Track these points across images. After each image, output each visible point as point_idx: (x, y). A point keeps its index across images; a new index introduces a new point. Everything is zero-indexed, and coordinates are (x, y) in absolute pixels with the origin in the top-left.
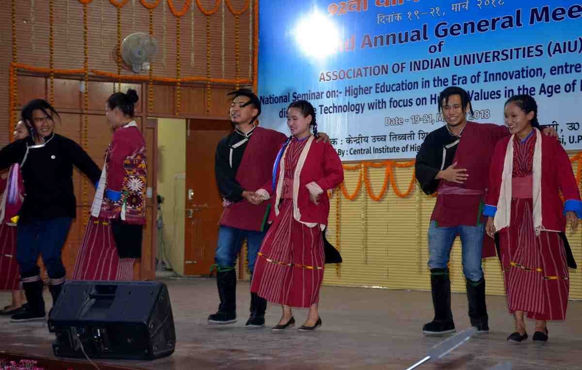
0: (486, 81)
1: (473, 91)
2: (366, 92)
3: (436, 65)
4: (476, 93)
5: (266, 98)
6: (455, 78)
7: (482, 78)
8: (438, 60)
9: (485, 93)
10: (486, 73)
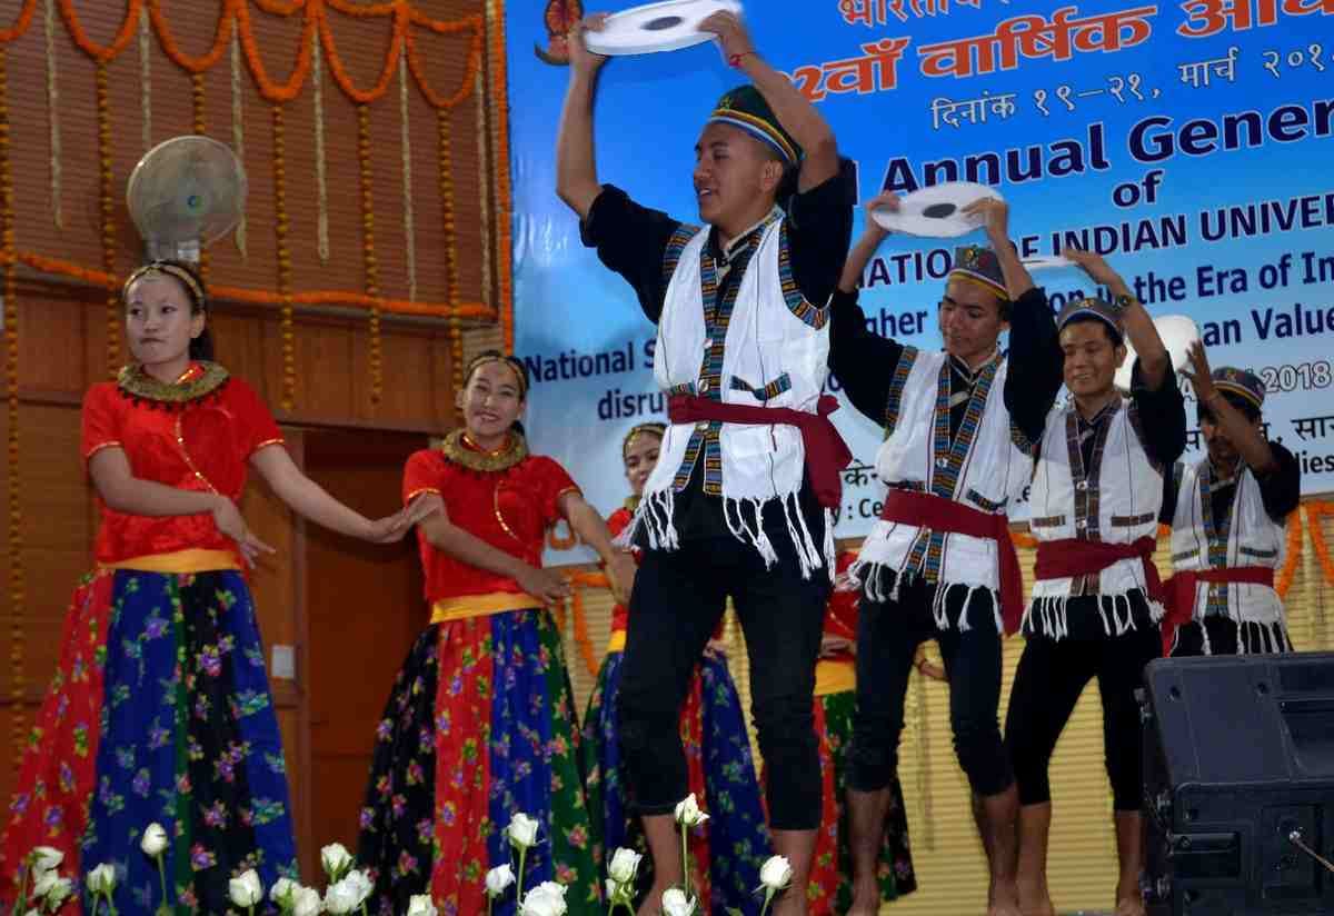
0: (1309, 279)
1: (1269, 312)
2: (908, 328)
3: (1140, 240)
4: (1278, 317)
5: (548, 363)
6: (1206, 275)
7: (1297, 270)
8: (1145, 224)
9: (1308, 315)
10: (1308, 257)
